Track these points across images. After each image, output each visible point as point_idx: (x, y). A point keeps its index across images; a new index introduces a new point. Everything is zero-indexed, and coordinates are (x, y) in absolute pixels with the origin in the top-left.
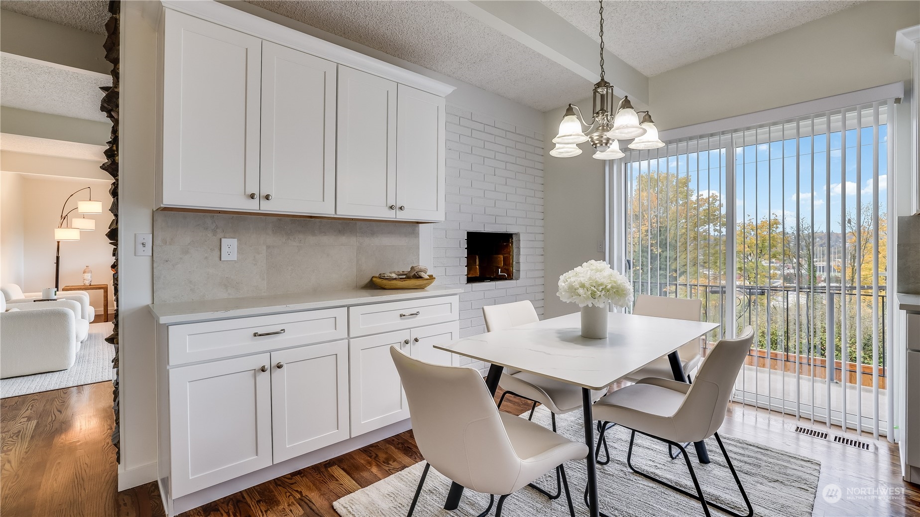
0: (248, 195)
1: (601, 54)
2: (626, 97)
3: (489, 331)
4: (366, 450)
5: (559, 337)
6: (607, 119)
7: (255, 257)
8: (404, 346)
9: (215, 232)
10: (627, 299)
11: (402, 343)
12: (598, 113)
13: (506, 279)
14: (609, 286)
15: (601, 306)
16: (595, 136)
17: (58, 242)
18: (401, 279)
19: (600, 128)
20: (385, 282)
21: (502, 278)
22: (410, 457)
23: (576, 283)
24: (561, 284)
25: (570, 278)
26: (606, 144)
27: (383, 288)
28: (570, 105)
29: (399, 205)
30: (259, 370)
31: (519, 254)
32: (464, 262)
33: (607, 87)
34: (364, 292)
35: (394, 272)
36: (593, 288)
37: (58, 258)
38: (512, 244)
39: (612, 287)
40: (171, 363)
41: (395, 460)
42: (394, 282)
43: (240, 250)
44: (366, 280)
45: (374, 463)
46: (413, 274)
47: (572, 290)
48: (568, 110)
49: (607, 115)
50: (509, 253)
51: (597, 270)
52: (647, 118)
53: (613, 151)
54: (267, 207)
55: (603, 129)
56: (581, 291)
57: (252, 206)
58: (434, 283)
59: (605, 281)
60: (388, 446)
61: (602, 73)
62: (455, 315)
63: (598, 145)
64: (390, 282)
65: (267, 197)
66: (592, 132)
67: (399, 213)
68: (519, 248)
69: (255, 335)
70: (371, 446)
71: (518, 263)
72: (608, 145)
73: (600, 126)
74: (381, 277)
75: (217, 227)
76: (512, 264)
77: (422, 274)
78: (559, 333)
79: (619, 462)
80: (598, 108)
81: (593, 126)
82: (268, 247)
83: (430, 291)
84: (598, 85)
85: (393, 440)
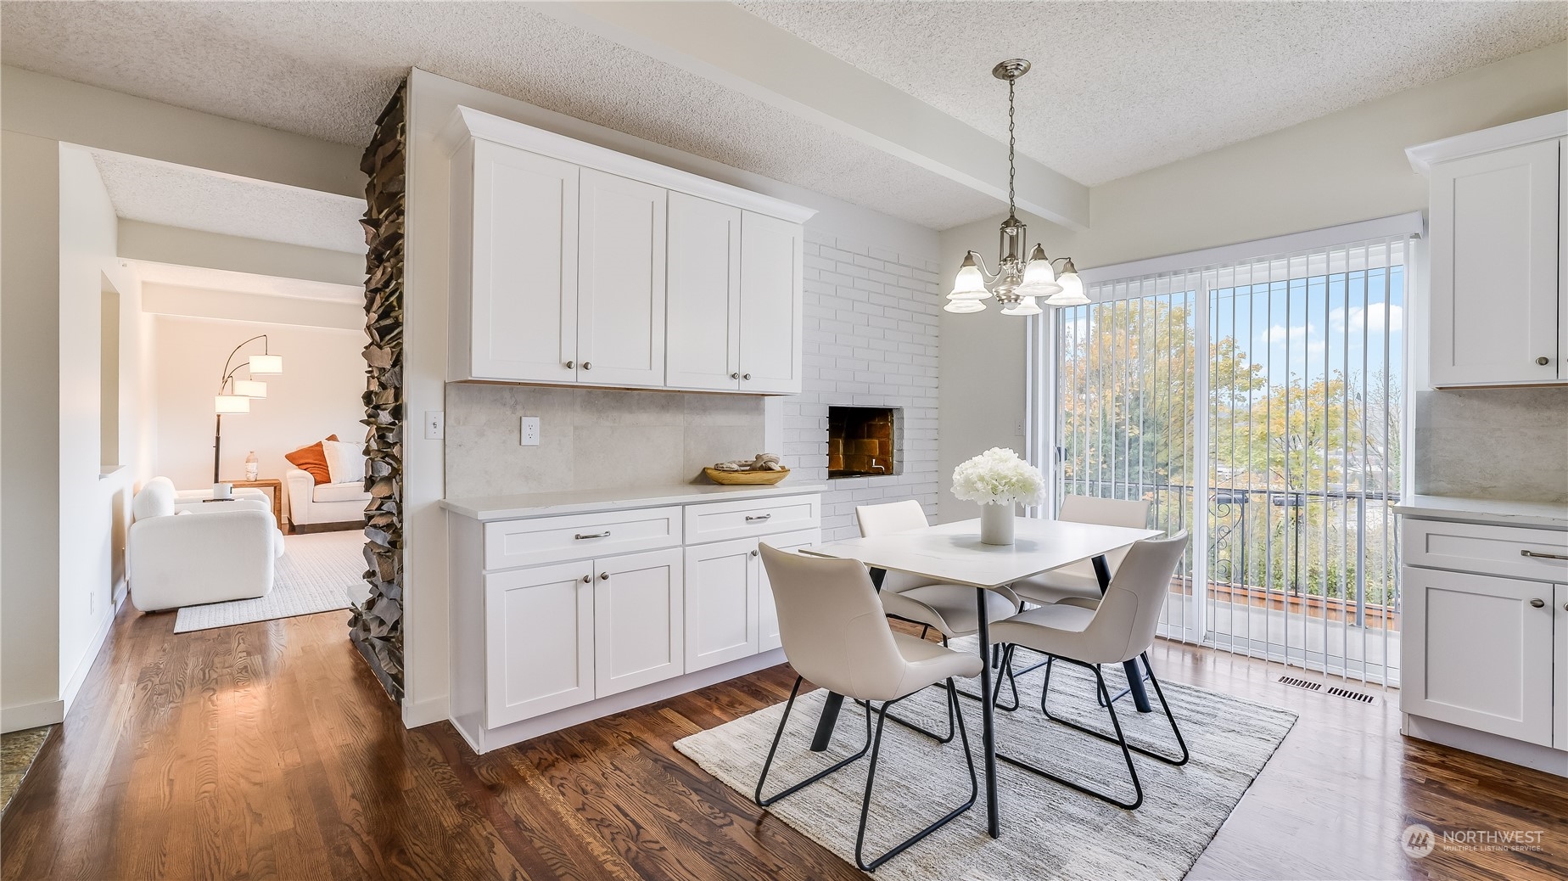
0: (564, 364)
1: (1011, 183)
2: (1039, 245)
3: (863, 536)
4: (703, 693)
5: (953, 543)
6: (1017, 267)
7: (560, 441)
8: (751, 560)
9: (514, 408)
10: (1036, 495)
11: (748, 555)
12: (1005, 260)
13: (883, 474)
14: (1014, 480)
15: (1005, 503)
16: (1002, 290)
17: (219, 416)
18: (743, 471)
19: (1009, 279)
20: (723, 474)
21: (879, 473)
22: (761, 700)
23: (974, 475)
24: (956, 477)
25: (967, 469)
26: (1016, 300)
27: (720, 483)
28: (969, 252)
29: (743, 373)
30: (581, 581)
31: (901, 437)
32: (825, 449)
33: (1017, 227)
34: (692, 488)
35: (734, 462)
36: (994, 482)
37: (218, 439)
38: (892, 424)
39: (1017, 481)
40: (488, 567)
41: (741, 704)
42: (736, 475)
43: (543, 433)
44: (696, 473)
45: (715, 706)
46: (760, 464)
47: (969, 484)
48: (966, 258)
49: (1017, 264)
50: (888, 436)
51: (1001, 460)
52: (1071, 267)
53: (1028, 306)
54: (586, 378)
55: (1012, 281)
56: (979, 485)
57: (568, 377)
58: (788, 477)
59: (1010, 473)
60: (729, 688)
61: (1012, 208)
62: (817, 520)
63: (1006, 301)
64: (730, 475)
65: (586, 366)
66: (997, 284)
67: (743, 383)
68: (901, 429)
69: (577, 537)
70: (708, 688)
71: (901, 450)
72: (1018, 301)
73: (1008, 277)
74: (717, 468)
75: (516, 403)
76: (892, 453)
77: (772, 465)
78: (953, 539)
79: (1031, 709)
80: (1006, 253)
81: (998, 277)
82: (576, 428)
83: (781, 487)
84: (1007, 224)
85: (736, 683)
